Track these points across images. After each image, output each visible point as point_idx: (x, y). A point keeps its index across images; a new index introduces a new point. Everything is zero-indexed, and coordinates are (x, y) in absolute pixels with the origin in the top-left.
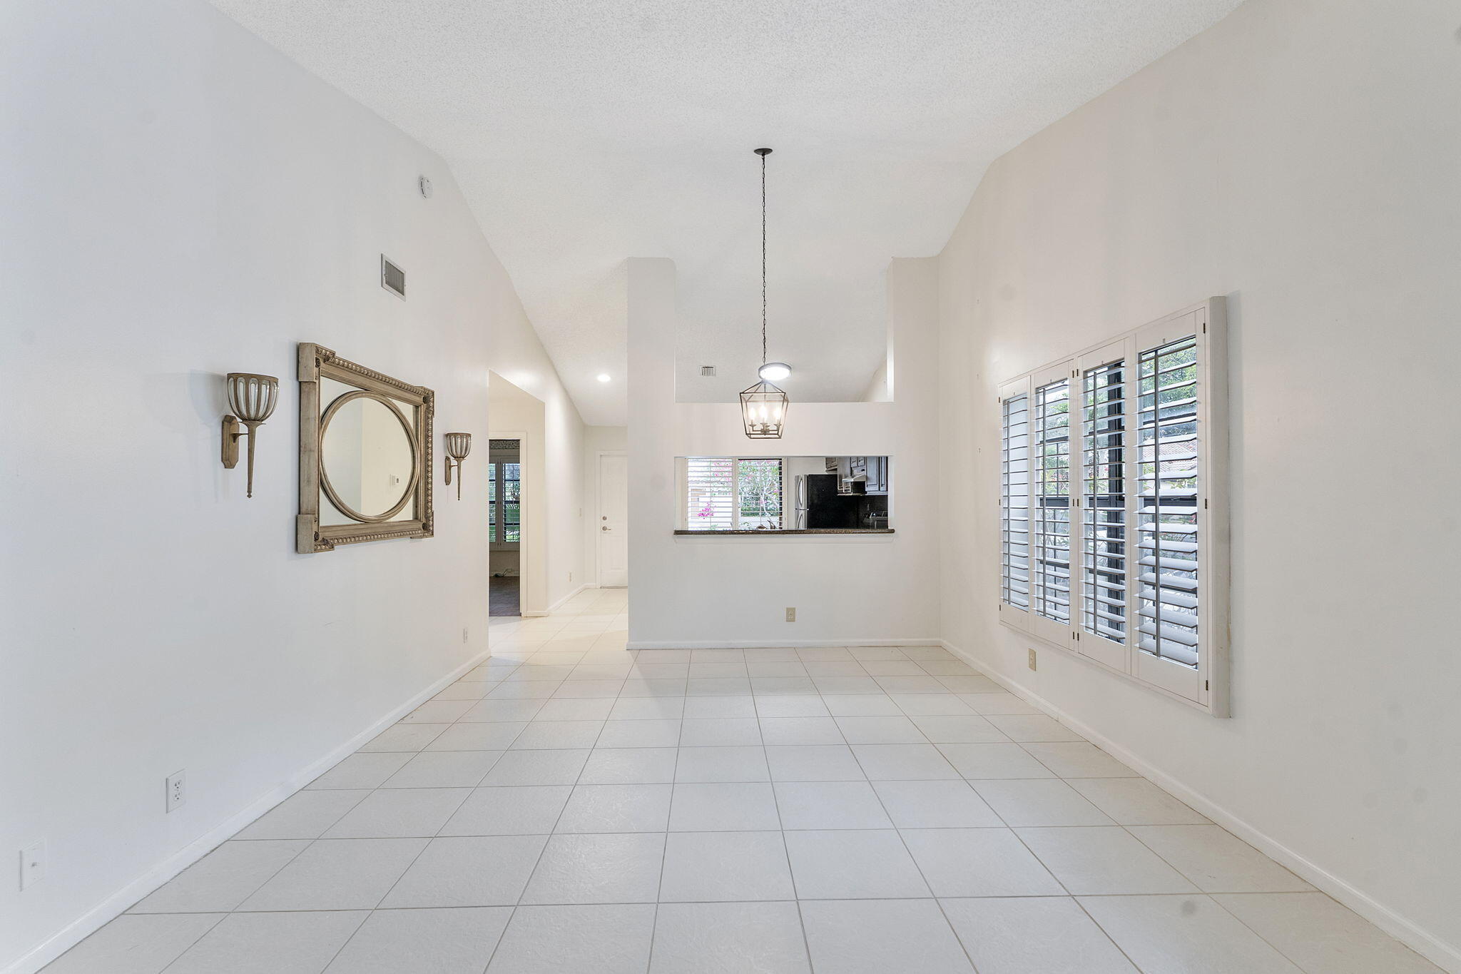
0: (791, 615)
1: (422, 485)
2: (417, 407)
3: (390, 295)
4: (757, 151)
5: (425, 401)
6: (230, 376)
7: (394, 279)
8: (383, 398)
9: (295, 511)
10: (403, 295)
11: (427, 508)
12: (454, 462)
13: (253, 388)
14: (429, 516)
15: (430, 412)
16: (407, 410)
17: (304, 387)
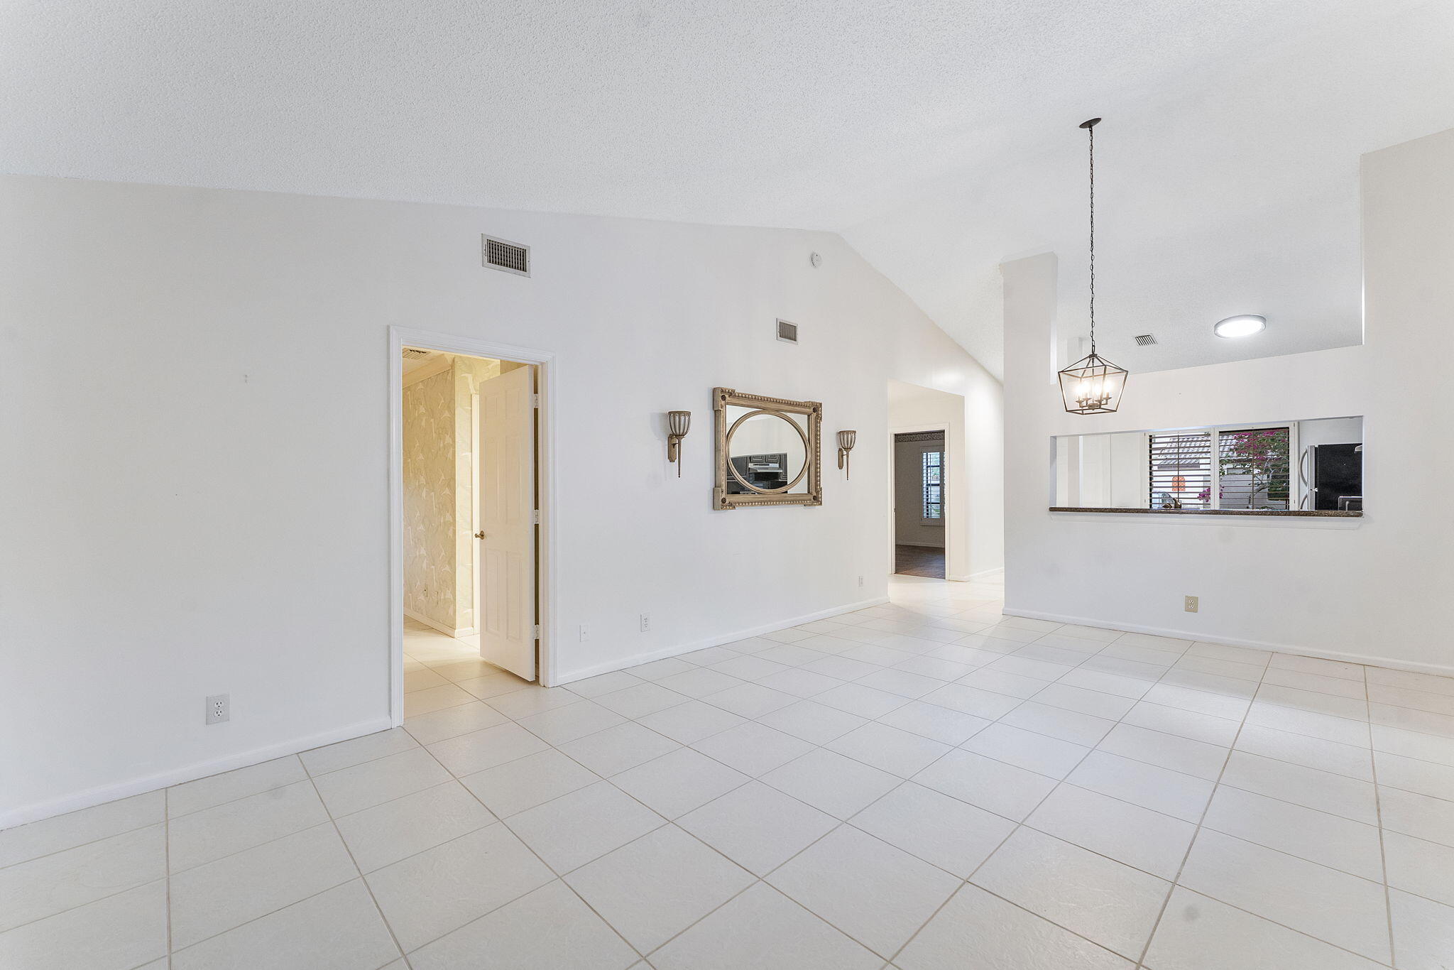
0: (1192, 604)
1: (813, 469)
2: (809, 416)
3: (786, 343)
4: (1083, 126)
5: (815, 410)
6: (670, 413)
7: (788, 332)
8: (777, 412)
9: (713, 486)
10: (796, 340)
11: (816, 485)
12: (845, 453)
13: (682, 418)
14: (818, 490)
15: (819, 418)
16: (802, 420)
17: (717, 414)
